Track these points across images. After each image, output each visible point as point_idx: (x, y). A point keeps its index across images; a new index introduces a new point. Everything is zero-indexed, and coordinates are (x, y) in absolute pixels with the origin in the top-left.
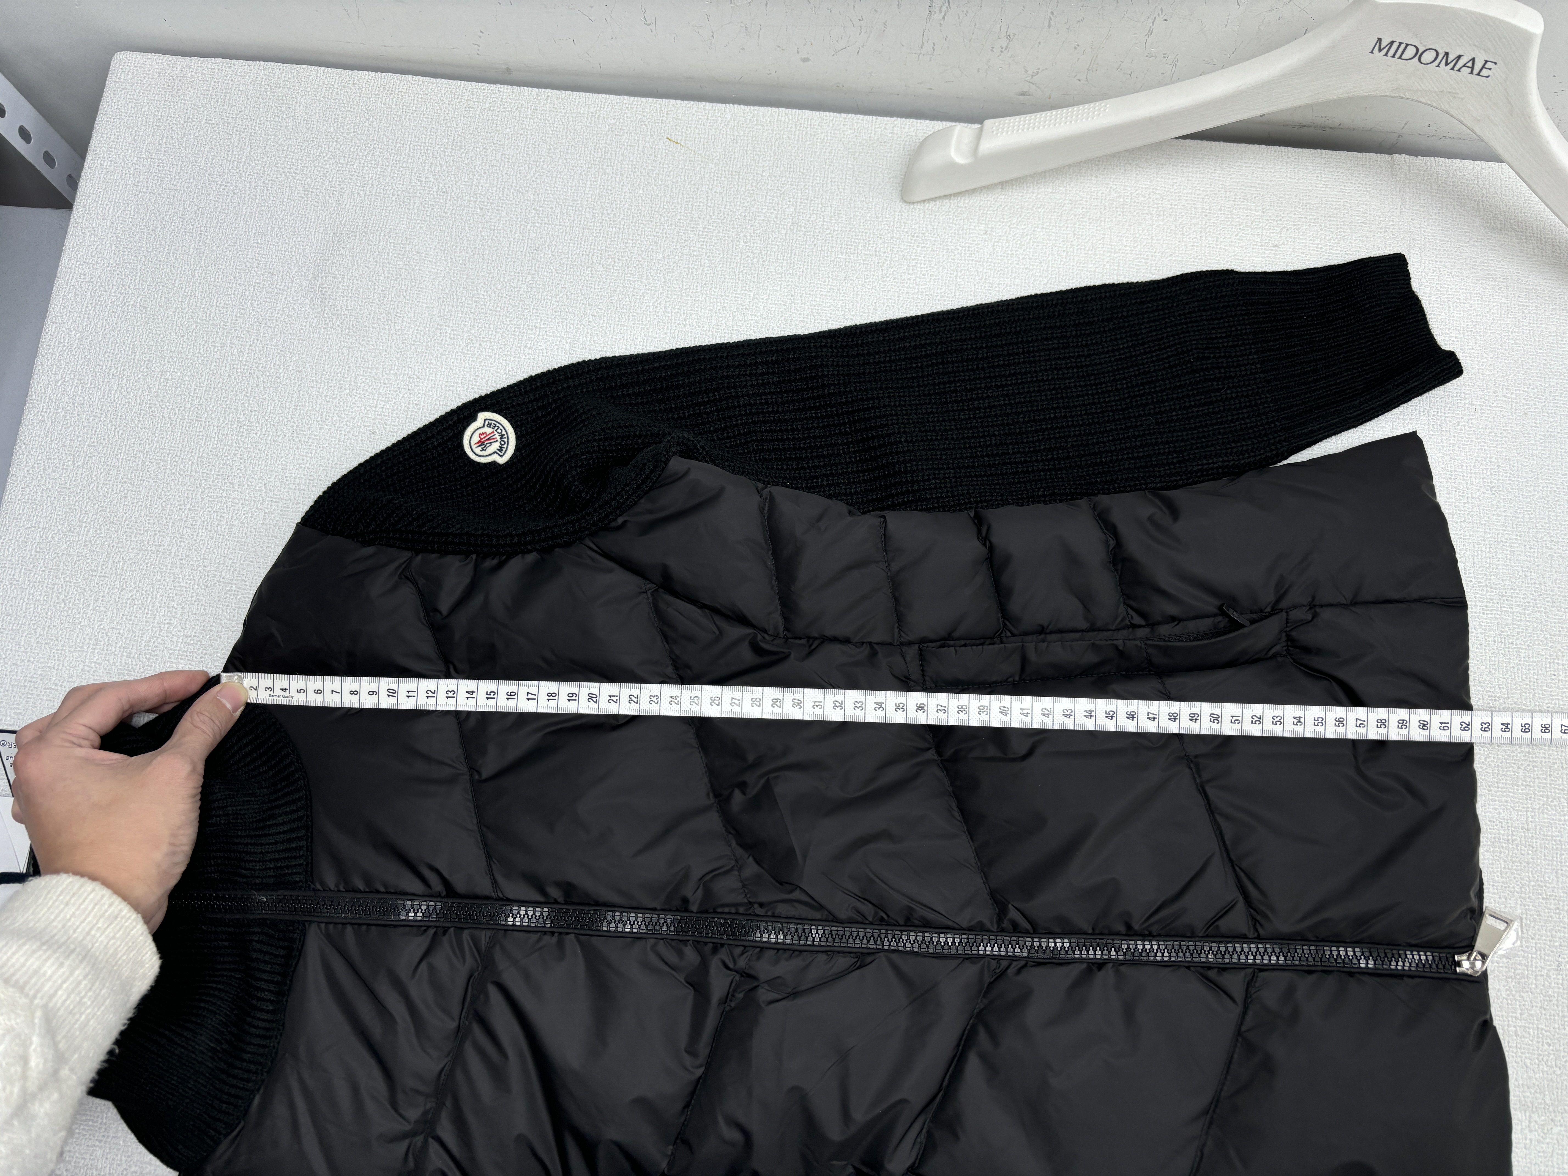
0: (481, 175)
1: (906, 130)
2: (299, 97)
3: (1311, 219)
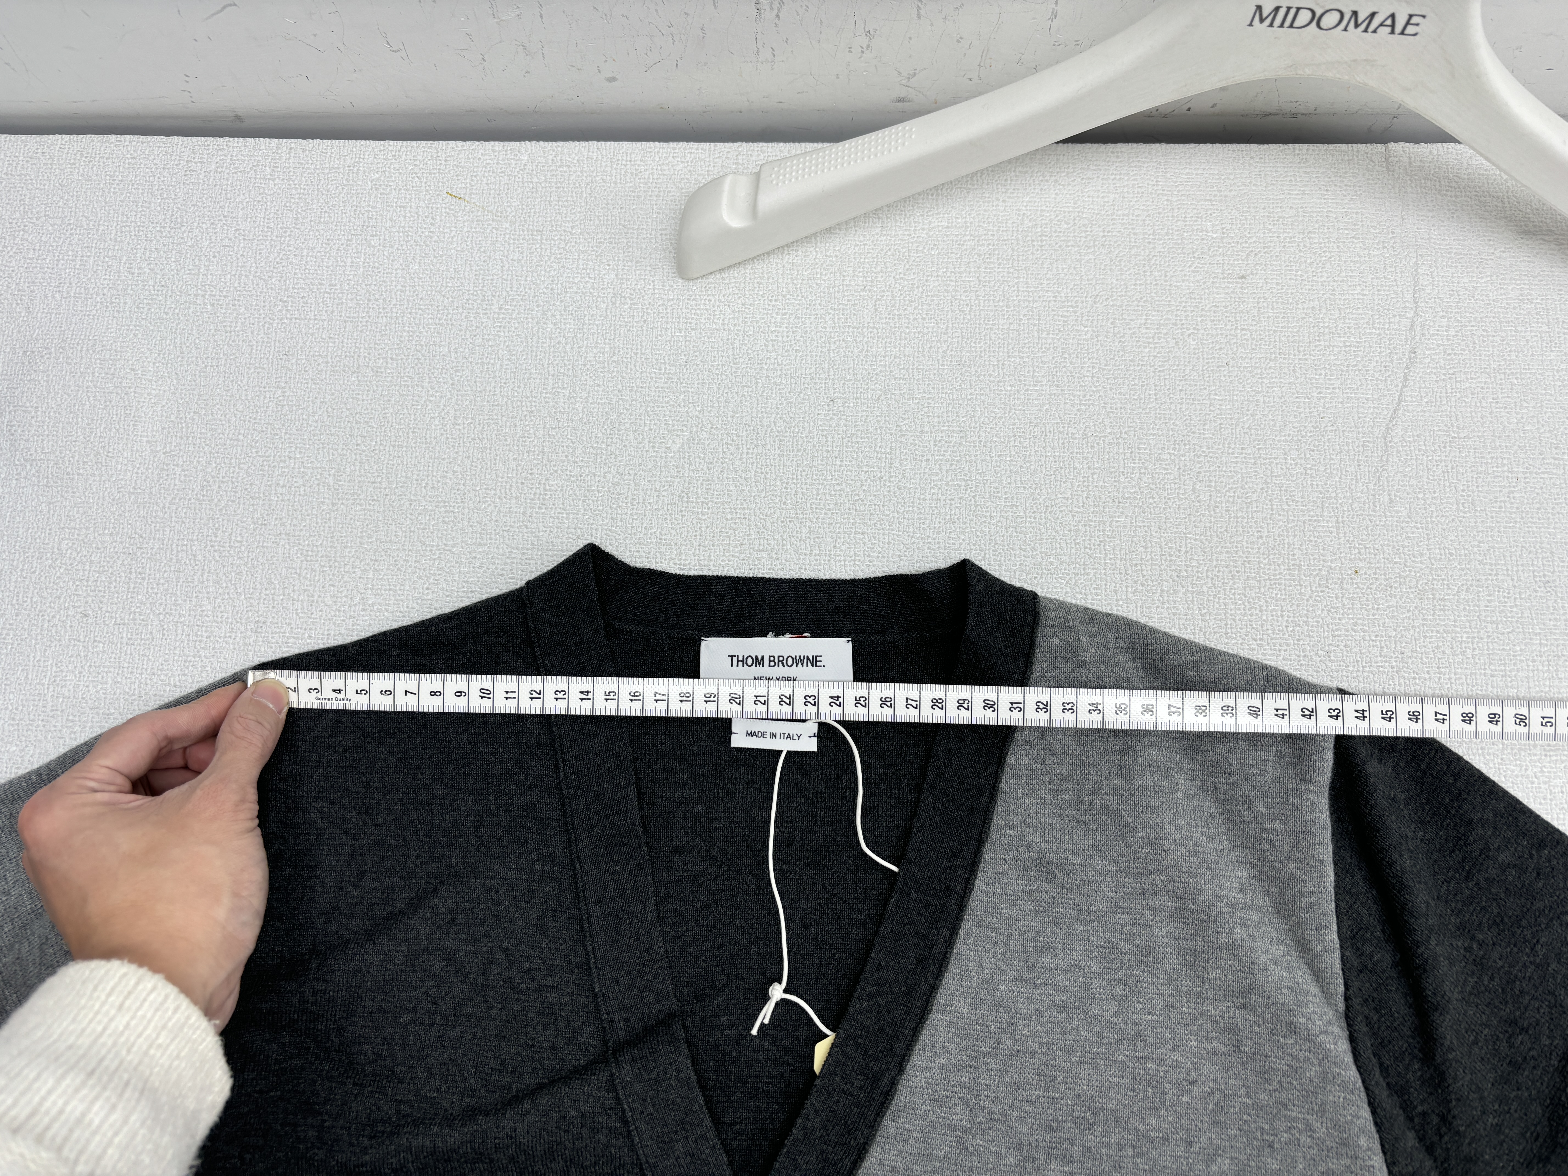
0: (209, 260)
1: (754, 158)
3: (1285, 238)
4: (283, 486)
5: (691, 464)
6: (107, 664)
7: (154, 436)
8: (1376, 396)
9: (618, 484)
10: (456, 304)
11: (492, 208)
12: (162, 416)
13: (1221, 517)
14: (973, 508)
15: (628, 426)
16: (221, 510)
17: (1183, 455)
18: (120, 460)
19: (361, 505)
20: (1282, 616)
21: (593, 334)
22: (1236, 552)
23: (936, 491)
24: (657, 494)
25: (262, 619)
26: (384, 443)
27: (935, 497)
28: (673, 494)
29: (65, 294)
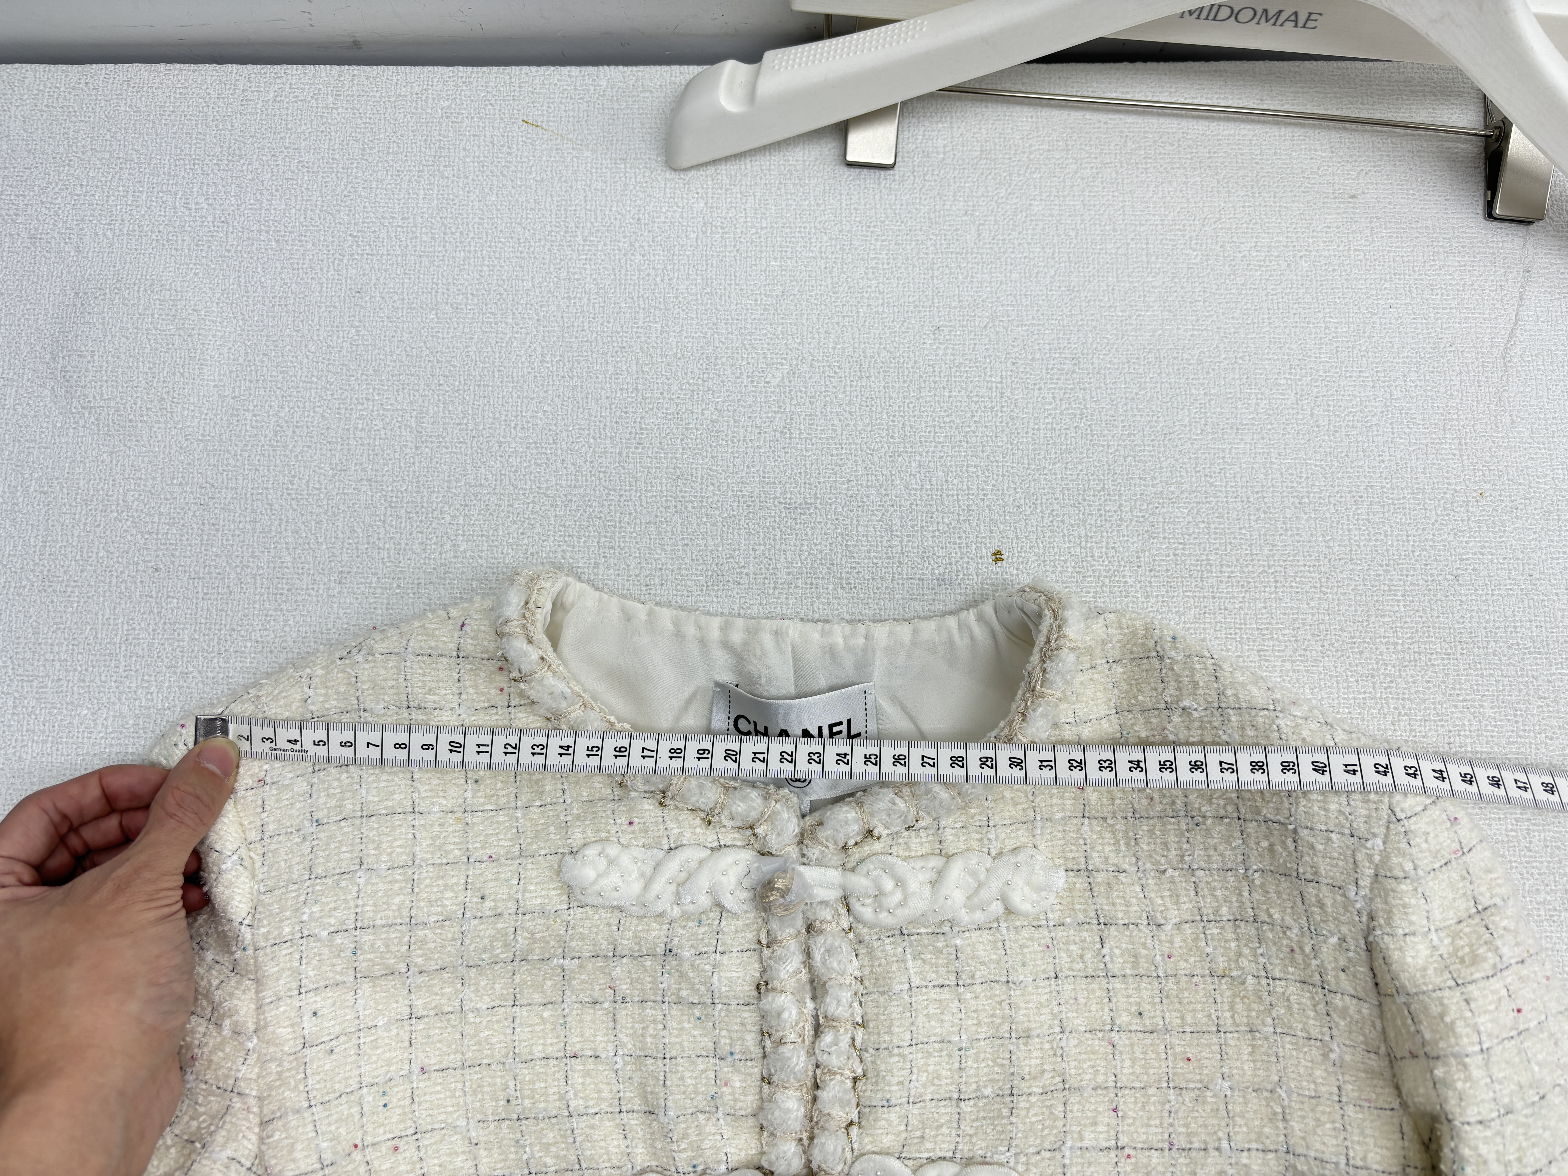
0: (271, 194)
4: (363, 430)
5: (792, 399)
6: (183, 620)
7: (221, 380)
8: (1493, 316)
9: (717, 421)
10: (538, 237)
11: (571, 136)
12: (229, 358)
13: (1342, 441)
14: (1089, 437)
15: (724, 360)
16: (296, 456)
17: (1300, 380)
18: (186, 406)
19: (447, 448)
20: (1408, 541)
21: (684, 265)
22: (1358, 477)
23: (1050, 420)
24: (757, 431)
25: (346, 569)
26: (469, 382)
27: (1049, 426)
28: (775, 431)
29: (117, 232)
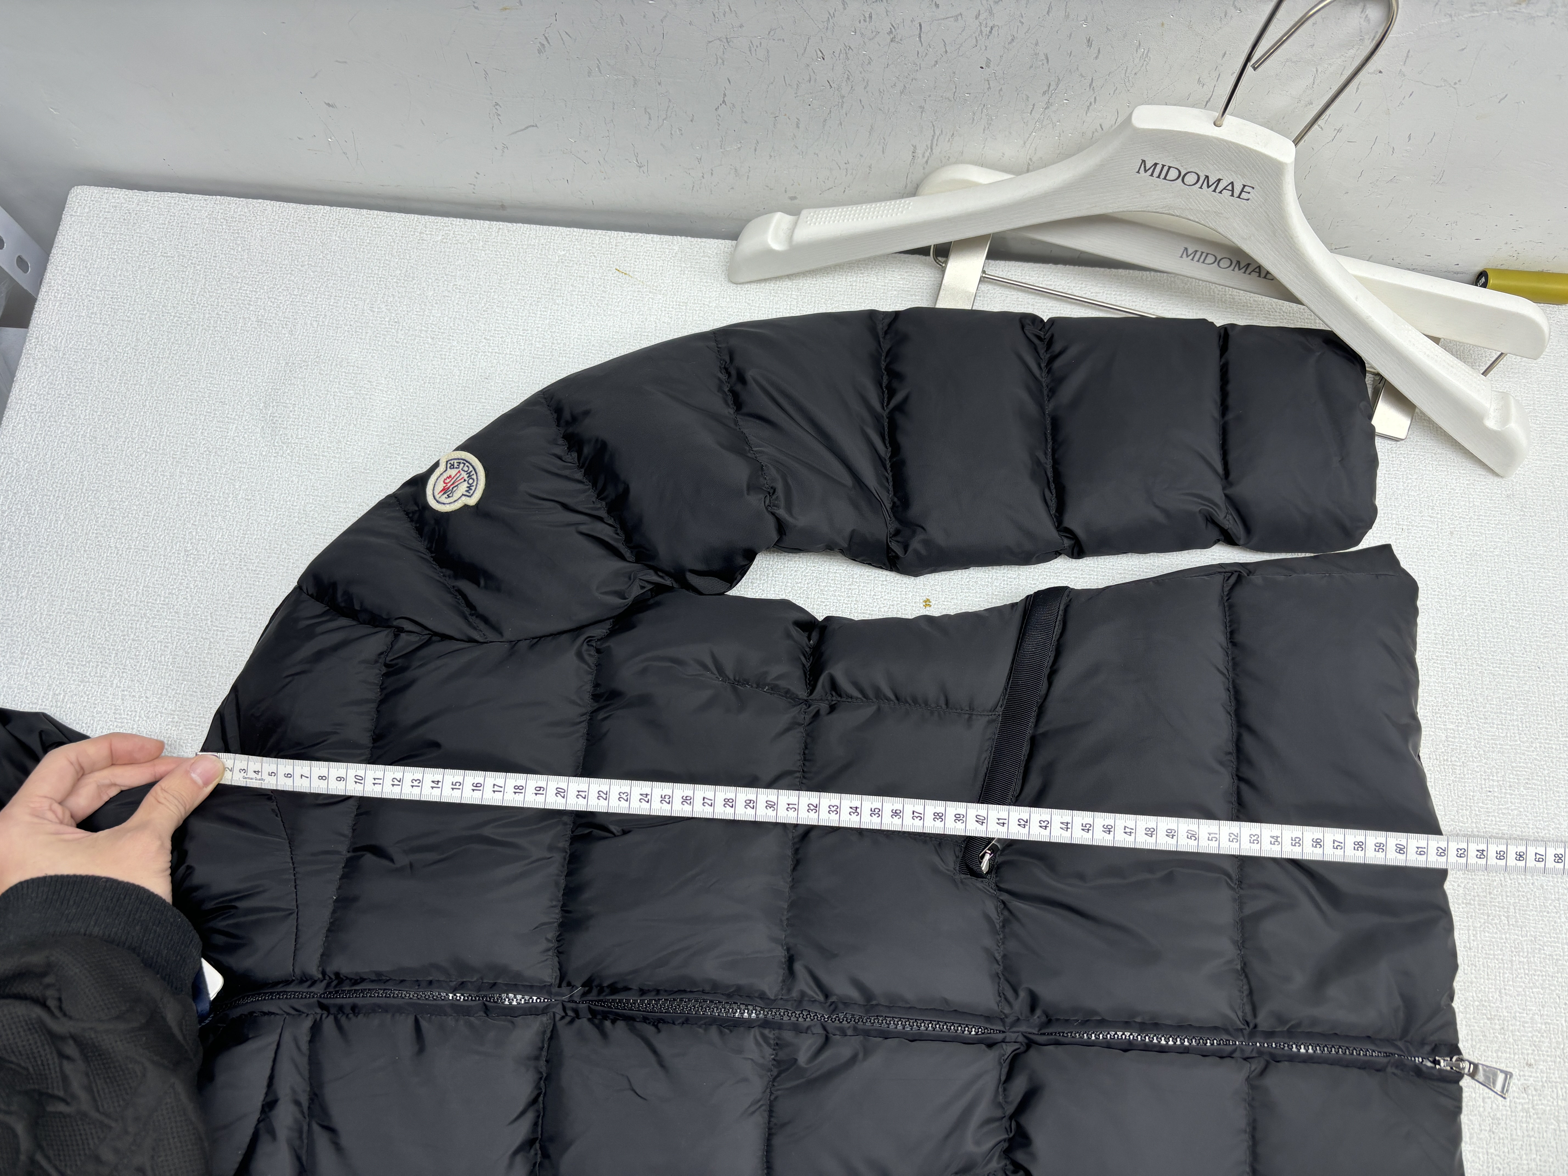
2: (255, 231)
